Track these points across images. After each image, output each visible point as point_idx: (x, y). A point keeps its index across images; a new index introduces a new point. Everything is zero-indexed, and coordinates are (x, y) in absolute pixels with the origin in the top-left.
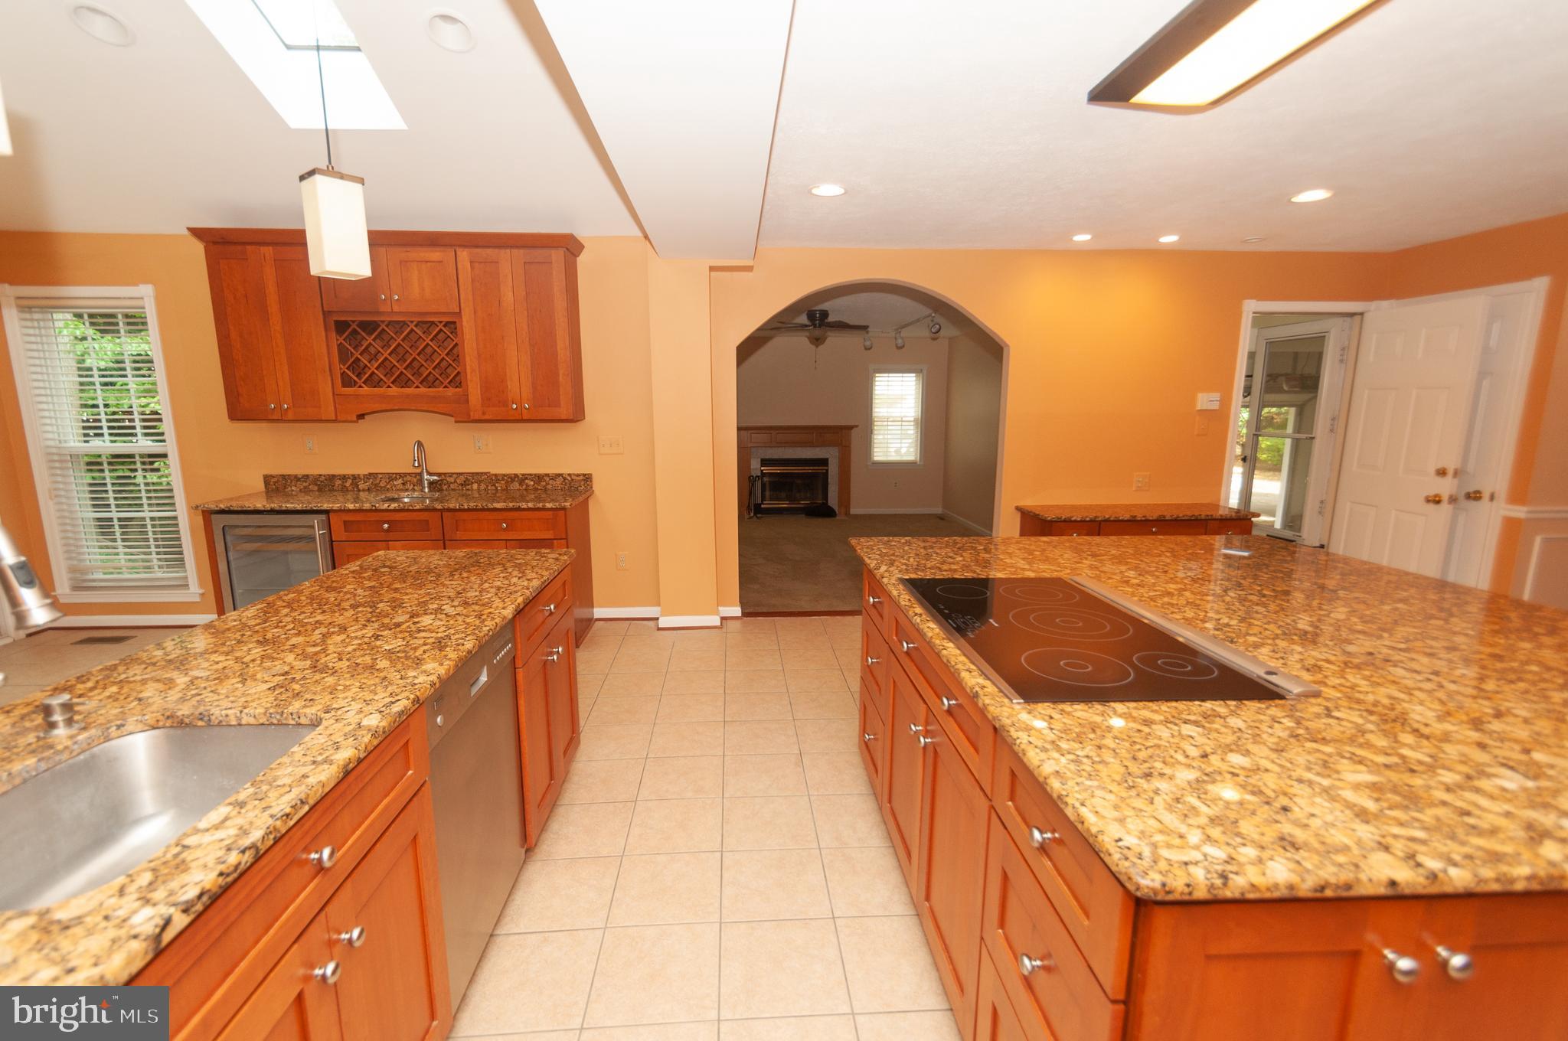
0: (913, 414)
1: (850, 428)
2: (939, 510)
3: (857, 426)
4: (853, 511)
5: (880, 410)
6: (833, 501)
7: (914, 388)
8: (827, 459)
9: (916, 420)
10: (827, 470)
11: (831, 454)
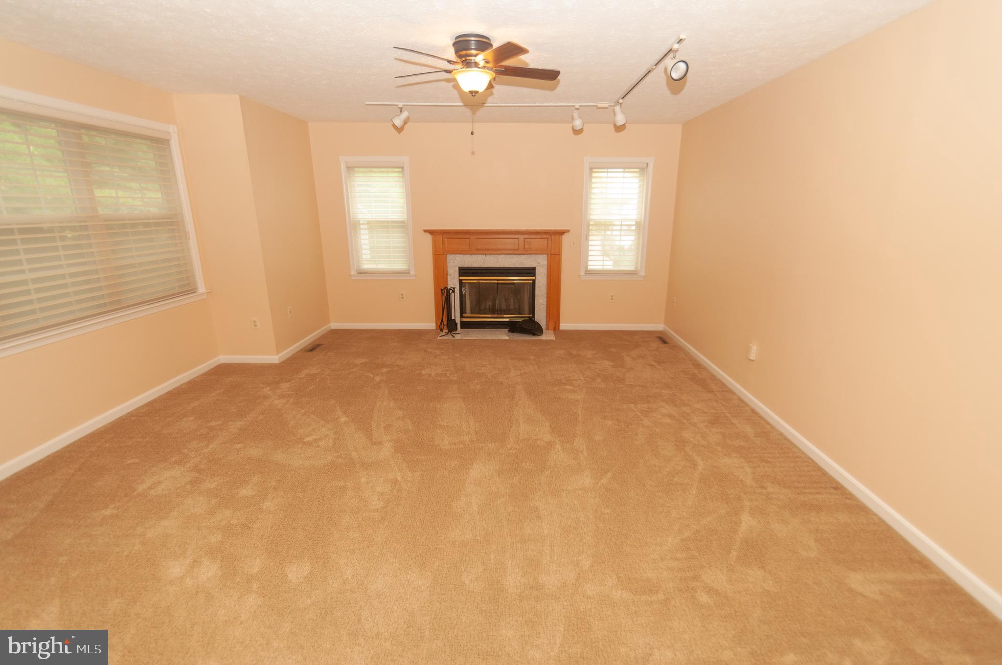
0: (634, 217)
1: (562, 233)
2: (659, 327)
3: (568, 231)
4: (563, 326)
5: (597, 211)
6: (541, 316)
7: (637, 185)
8: (535, 268)
9: (638, 224)
10: (534, 281)
11: (540, 263)
